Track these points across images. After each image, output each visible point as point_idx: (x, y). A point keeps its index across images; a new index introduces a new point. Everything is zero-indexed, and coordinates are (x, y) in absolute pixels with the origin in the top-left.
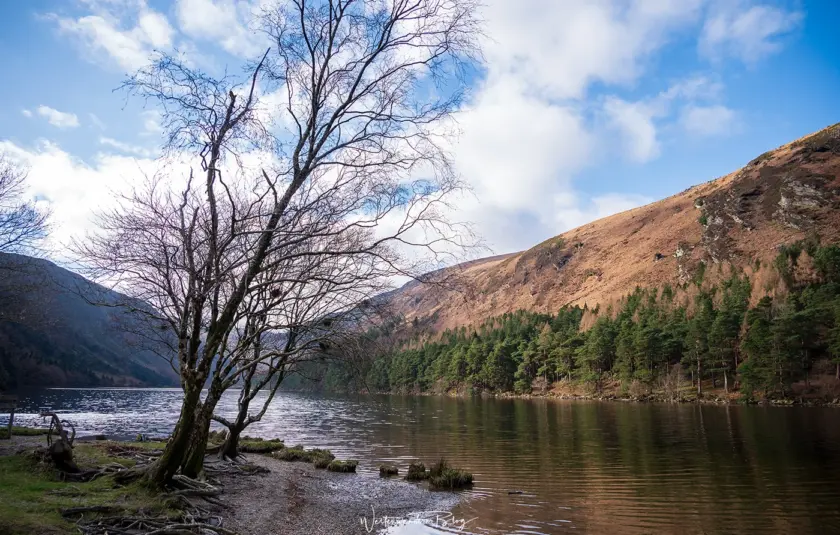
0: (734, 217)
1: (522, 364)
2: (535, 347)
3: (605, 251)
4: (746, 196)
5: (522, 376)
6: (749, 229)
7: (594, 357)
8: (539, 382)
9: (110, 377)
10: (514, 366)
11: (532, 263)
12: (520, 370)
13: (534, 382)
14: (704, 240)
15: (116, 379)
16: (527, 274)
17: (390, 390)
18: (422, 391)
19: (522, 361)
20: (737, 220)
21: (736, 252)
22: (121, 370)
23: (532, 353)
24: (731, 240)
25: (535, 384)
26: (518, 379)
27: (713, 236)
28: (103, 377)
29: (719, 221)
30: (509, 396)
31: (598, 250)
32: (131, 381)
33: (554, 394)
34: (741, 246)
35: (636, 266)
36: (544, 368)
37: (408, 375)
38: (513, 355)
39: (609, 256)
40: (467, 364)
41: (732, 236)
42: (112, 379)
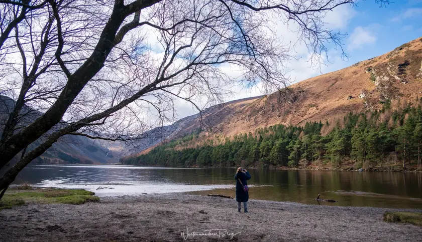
0: (395, 77)
1: (293, 152)
2: (301, 143)
3: (317, 95)
4: (401, 66)
5: (293, 158)
6: (404, 83)
7: (340, 148)
8: (303, 161)
9: (48, 158)
10: (288, 153)
11: (275, 101)
12: (291, 155)
13: (300, 161)
14: (378, 88)
15: (51, 160)
16: (273, 106)
17: (212, 166)
18: (232, 166)
19: (293, 150)
20: (397, 78)
21: (399, 94)
22: (53, 155)
23: (299, 146)
24: (396, 88)
25: (301, 162)
26: (291, 160)
27: (384, 86)
28: (45, 159)
29: (386, 79)
30: (284, 168)
31: (314, 94)
32: (59, 161)
33: (312, 168)
34: (401, 91)
35: (337, 102)
36: (305, 154)
37: (223, 158)
38: (287, 147)
39: (320, 97)
40: (260, 152)
41: (396, 86)
42: (49, 160)
